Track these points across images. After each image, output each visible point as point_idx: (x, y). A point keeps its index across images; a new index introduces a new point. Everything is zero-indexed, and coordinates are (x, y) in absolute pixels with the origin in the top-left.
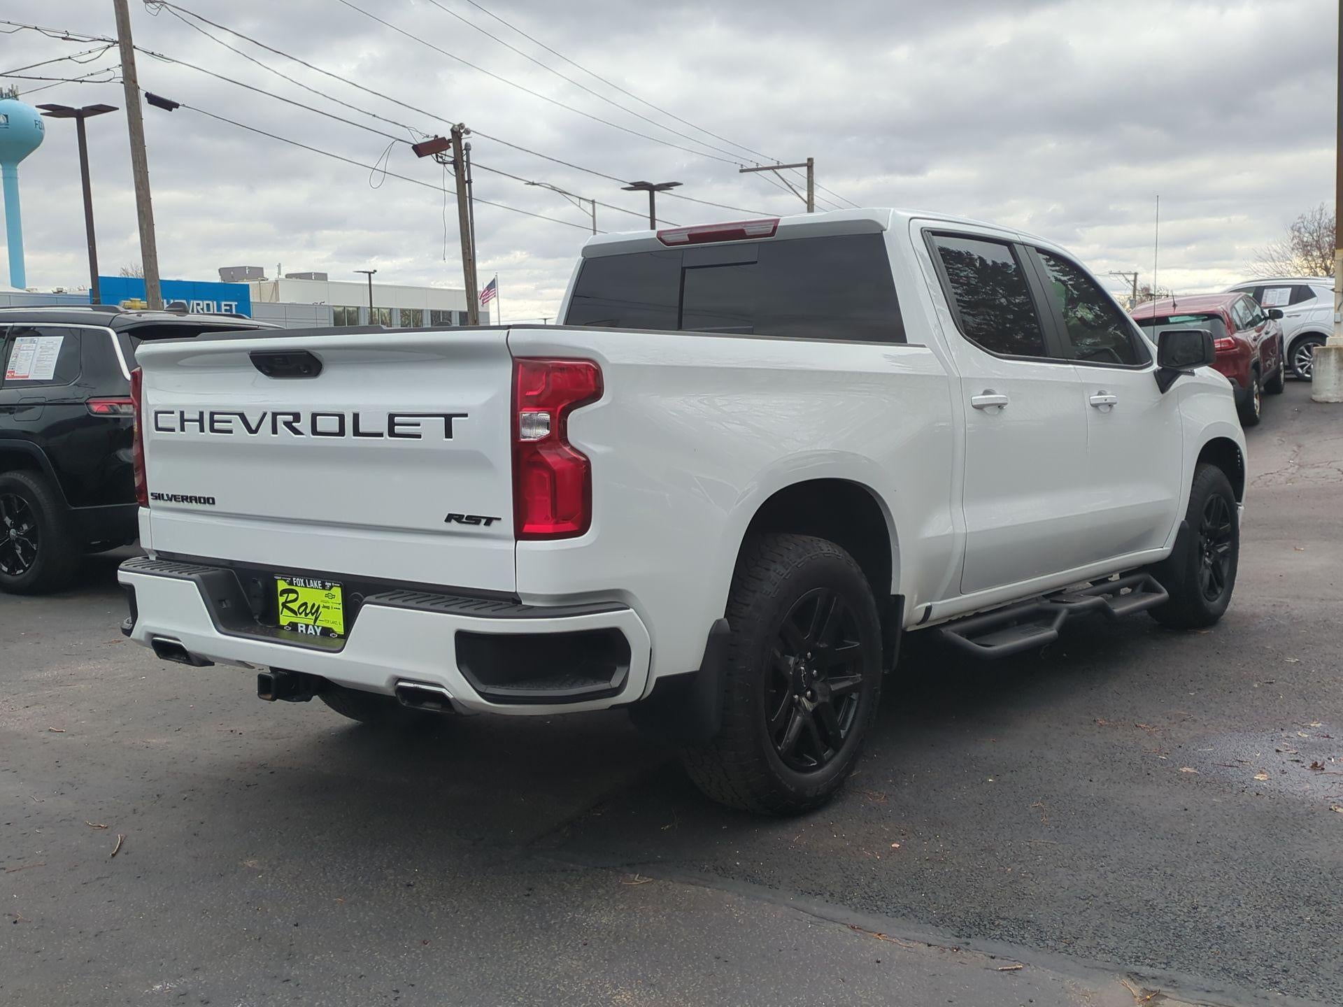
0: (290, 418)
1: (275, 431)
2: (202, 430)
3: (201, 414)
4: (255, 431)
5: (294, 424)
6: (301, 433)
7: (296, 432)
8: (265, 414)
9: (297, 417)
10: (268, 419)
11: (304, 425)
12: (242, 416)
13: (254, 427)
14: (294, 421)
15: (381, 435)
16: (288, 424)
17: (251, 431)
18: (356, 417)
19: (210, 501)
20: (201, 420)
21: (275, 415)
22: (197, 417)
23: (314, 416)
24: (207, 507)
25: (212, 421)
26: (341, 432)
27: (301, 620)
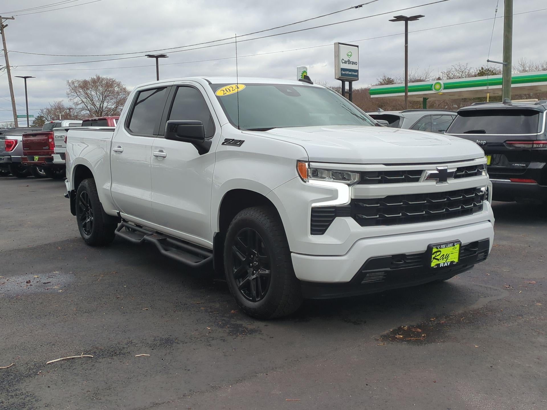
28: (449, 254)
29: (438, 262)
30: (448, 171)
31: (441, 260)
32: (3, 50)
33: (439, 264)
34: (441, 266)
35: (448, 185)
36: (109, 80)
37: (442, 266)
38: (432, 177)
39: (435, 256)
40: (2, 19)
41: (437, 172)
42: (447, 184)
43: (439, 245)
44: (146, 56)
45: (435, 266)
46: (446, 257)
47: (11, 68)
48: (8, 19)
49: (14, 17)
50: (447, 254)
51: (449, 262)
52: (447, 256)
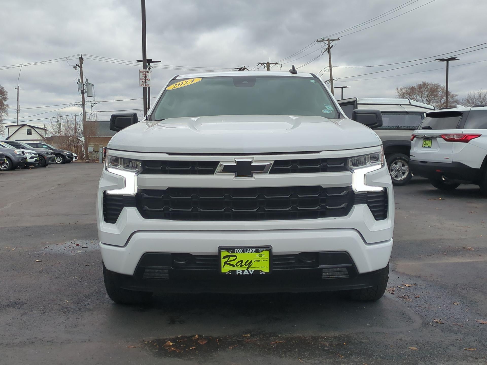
28: (252, 261)
29: (233, 269)
30: (253, 164)
31: (238, 267)
32: (329, 66)
33: (235, 271)
34: (237, 274)
35: (255, 180)
36: (435, 85)
37: (239, 274)
38: (227, 169)
39: (228, 261)
40: (330, 41)
41: (235, 164)
42: (253, 179)
43: (232, 249)
44: (436, 60)
45: (227, 272)
46: (247, 264)
47: (333, 81)
48: (334, 41)
49: (339, 38)
50: (248, 261)
51: (251, 271)
52: (249, 264)
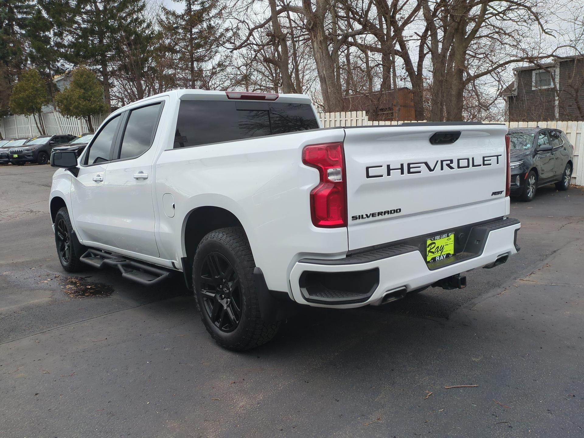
0: (449, 162)
1: (442, 169)
2: (402, 173)
3: (402, 165)
4: (433, 170)
5: (450, 165)
6: (453, 168)
7: (451, 168)
8: (437, 162)
9: (452, 161)
10: (439, 164)
11: (454, 165)
12: (426, 164)
13: (432, 169)
14: (451, 163)
15: (480, 165)
16: (448, 165)
17: (430, 170)
18: (473, 159)
19: (398, 211)
20: (402, 169)
21: (442, 162)
22: (400, 167)
23: (458, 160)
24: (396, 215)
25: (409, 168)
26: (468, 166)
27: (437, 255)
